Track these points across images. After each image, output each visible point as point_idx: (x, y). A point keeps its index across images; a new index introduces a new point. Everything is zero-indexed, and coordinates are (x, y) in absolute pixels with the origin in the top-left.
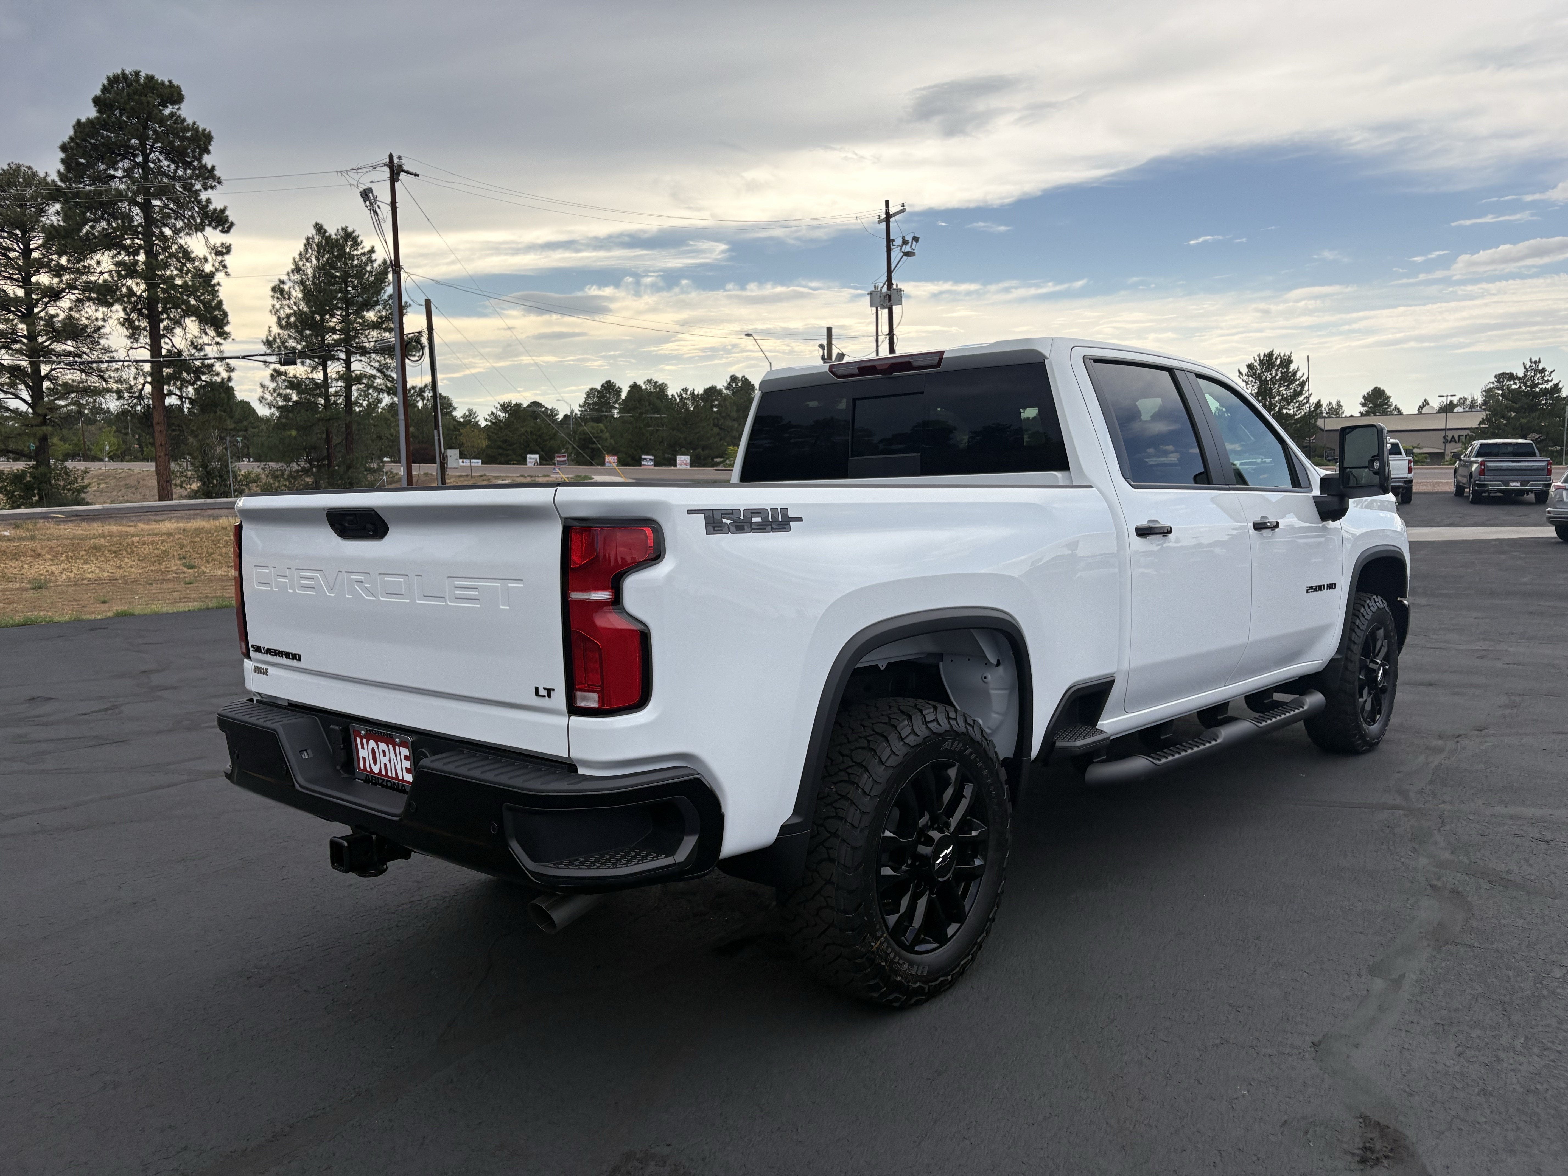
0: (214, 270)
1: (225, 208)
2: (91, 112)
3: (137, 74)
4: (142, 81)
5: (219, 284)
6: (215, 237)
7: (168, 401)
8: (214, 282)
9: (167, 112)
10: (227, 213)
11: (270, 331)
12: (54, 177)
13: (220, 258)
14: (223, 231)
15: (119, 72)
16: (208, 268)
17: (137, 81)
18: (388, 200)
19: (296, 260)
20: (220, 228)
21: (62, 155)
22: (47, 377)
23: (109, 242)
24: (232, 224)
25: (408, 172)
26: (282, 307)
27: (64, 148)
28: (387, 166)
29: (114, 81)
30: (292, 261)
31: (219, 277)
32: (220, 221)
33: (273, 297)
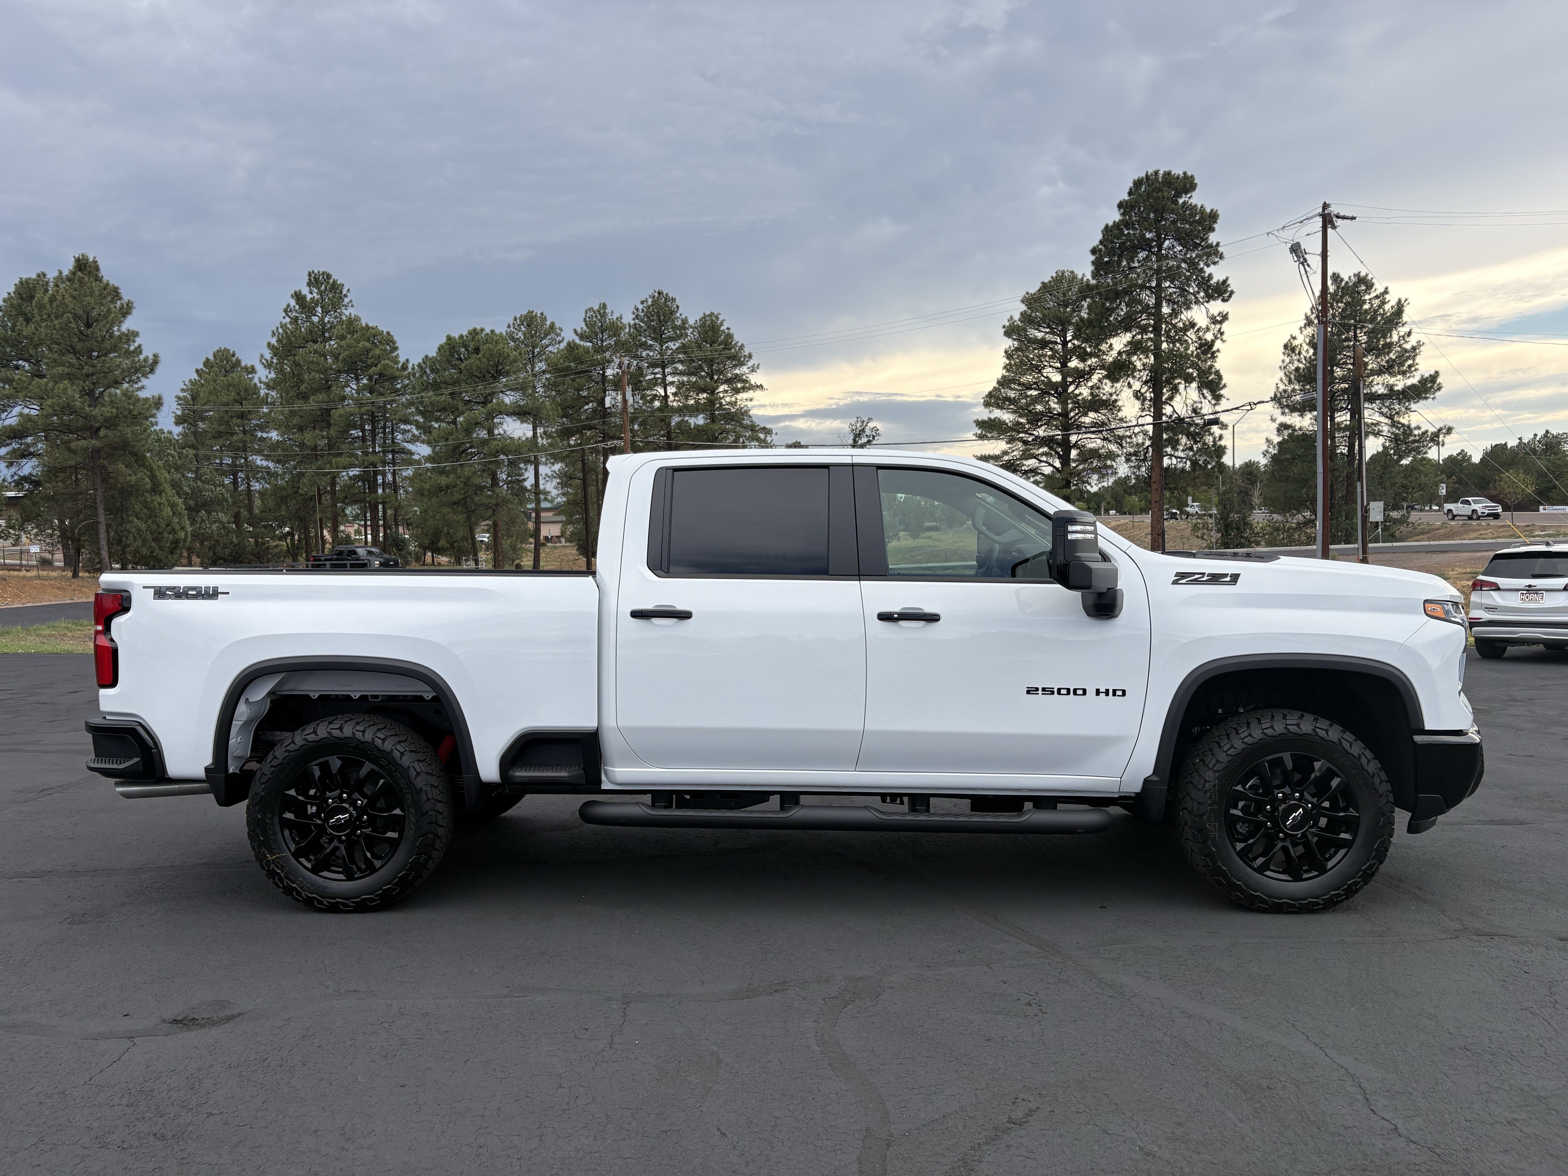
0: (1213, 338)
1: (1227, 279)
2: (1115, 216)
3: (1156, 173)
4: (1160, 179)
5: (1218, 351)
6: (1216, 307)
7: (1166, 461)
8: (1215, 349)
9: (1181, 201)
10: (1229, 282)
11: (1278, 388)
12: (1089, 276)
13: (1218, 326)
14: (1224, 300)
15: (1144, 175)
16: (1209, 337)
17: (1157, 179)
18: (1319, 250)
19: (1308, 315)
20: (1221, 298)
21: (1093, 258)
22: (1076, 446)
23: (1126, 325)
24: (1232, 292)
25: (1344, 218)
26: (1291, 362)
27: (1094, 251)
28: (1321, 215)
29: (1138, 183)
30: (1304, 317)
31: (1218, 345)
32: (1221, 291)
33: (1284, 354)
